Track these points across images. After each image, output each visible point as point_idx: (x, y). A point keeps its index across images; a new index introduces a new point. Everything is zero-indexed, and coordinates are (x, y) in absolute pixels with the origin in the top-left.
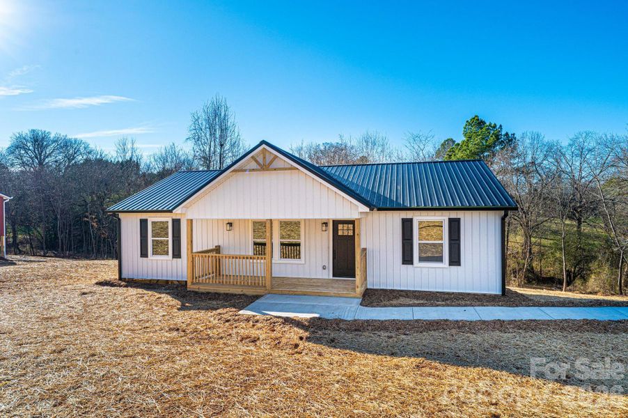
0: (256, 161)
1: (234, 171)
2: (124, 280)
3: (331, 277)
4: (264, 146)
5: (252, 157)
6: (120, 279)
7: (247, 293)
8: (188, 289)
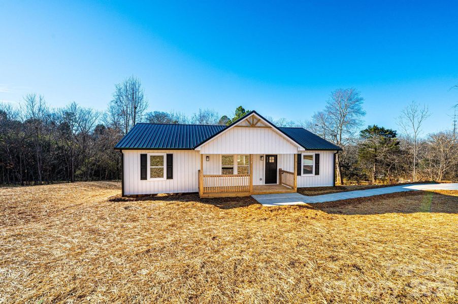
0: (249, 122)
1: (236, 126)
2: (126, 196)
3: (264, 184)
4: (254, 113)
5: (246, 119)
6: (123, 195)
7: (239, 196)
8: (201, 197)
